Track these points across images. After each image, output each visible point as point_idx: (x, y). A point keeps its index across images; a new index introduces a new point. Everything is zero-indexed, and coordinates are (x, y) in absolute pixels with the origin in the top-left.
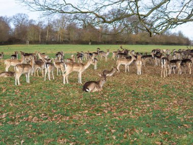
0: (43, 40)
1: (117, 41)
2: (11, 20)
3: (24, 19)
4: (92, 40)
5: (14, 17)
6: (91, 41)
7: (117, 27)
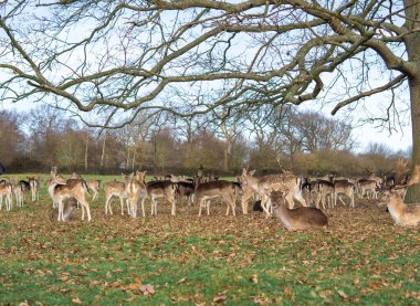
0: (92, 165)
1: (265, 168)
2: (25, 118)
3: (55, 117)
4: (204, 166)
5: (32, 113)
6: (201, 168)
7: (266, 139)
